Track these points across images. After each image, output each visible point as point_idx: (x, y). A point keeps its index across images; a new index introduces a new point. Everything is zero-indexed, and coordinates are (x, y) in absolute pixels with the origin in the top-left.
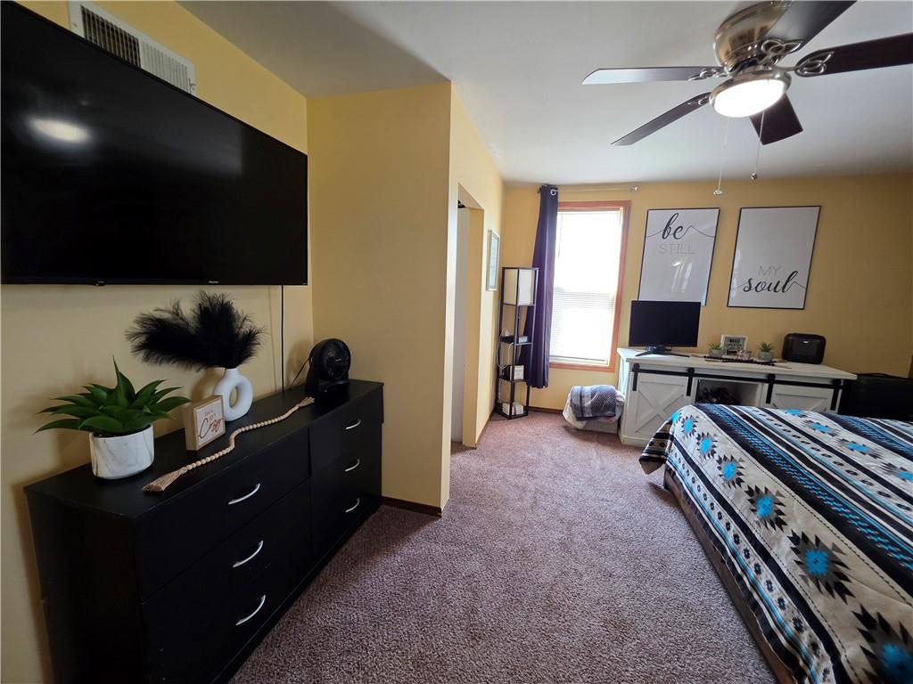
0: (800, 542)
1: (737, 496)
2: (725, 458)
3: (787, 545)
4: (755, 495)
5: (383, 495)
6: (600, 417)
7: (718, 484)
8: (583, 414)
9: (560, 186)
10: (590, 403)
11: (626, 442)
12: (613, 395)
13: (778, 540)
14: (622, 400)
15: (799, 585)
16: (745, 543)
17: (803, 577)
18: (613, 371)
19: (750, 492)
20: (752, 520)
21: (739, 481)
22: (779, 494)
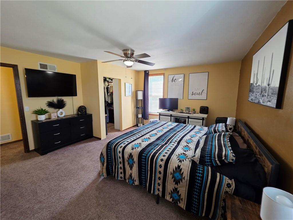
5: (94, 136)
9: (150, 70)
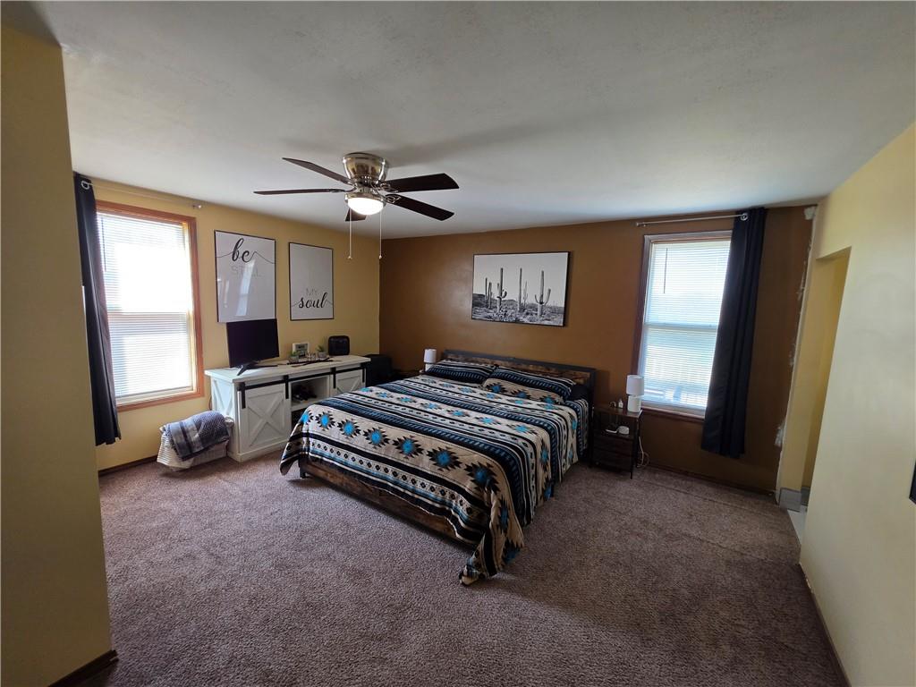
0: (433, 455)
1: (388, 450)
2: (369, 431)
3: (426, 459)
4: (399, 444)
6: (211, 446)
7: (370, 449)
8: (191, 452)
10: (197, 435)
11: (244, 459)
12: (220, 419)
13: (421, 460)
14: (231, 421)
15: (439, 474)
16: (401, 473)
17: (439, 469)
18: (203, 396)
19: (396, 443)
20: (401, 459)
21: (386, 441)
22: (412, 437)
